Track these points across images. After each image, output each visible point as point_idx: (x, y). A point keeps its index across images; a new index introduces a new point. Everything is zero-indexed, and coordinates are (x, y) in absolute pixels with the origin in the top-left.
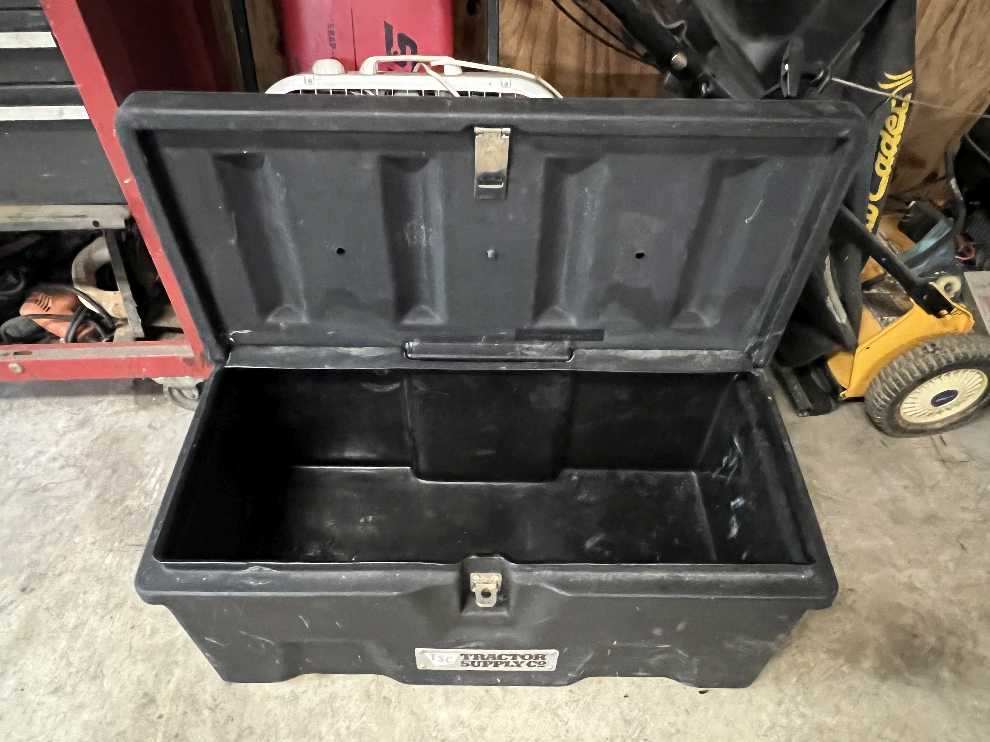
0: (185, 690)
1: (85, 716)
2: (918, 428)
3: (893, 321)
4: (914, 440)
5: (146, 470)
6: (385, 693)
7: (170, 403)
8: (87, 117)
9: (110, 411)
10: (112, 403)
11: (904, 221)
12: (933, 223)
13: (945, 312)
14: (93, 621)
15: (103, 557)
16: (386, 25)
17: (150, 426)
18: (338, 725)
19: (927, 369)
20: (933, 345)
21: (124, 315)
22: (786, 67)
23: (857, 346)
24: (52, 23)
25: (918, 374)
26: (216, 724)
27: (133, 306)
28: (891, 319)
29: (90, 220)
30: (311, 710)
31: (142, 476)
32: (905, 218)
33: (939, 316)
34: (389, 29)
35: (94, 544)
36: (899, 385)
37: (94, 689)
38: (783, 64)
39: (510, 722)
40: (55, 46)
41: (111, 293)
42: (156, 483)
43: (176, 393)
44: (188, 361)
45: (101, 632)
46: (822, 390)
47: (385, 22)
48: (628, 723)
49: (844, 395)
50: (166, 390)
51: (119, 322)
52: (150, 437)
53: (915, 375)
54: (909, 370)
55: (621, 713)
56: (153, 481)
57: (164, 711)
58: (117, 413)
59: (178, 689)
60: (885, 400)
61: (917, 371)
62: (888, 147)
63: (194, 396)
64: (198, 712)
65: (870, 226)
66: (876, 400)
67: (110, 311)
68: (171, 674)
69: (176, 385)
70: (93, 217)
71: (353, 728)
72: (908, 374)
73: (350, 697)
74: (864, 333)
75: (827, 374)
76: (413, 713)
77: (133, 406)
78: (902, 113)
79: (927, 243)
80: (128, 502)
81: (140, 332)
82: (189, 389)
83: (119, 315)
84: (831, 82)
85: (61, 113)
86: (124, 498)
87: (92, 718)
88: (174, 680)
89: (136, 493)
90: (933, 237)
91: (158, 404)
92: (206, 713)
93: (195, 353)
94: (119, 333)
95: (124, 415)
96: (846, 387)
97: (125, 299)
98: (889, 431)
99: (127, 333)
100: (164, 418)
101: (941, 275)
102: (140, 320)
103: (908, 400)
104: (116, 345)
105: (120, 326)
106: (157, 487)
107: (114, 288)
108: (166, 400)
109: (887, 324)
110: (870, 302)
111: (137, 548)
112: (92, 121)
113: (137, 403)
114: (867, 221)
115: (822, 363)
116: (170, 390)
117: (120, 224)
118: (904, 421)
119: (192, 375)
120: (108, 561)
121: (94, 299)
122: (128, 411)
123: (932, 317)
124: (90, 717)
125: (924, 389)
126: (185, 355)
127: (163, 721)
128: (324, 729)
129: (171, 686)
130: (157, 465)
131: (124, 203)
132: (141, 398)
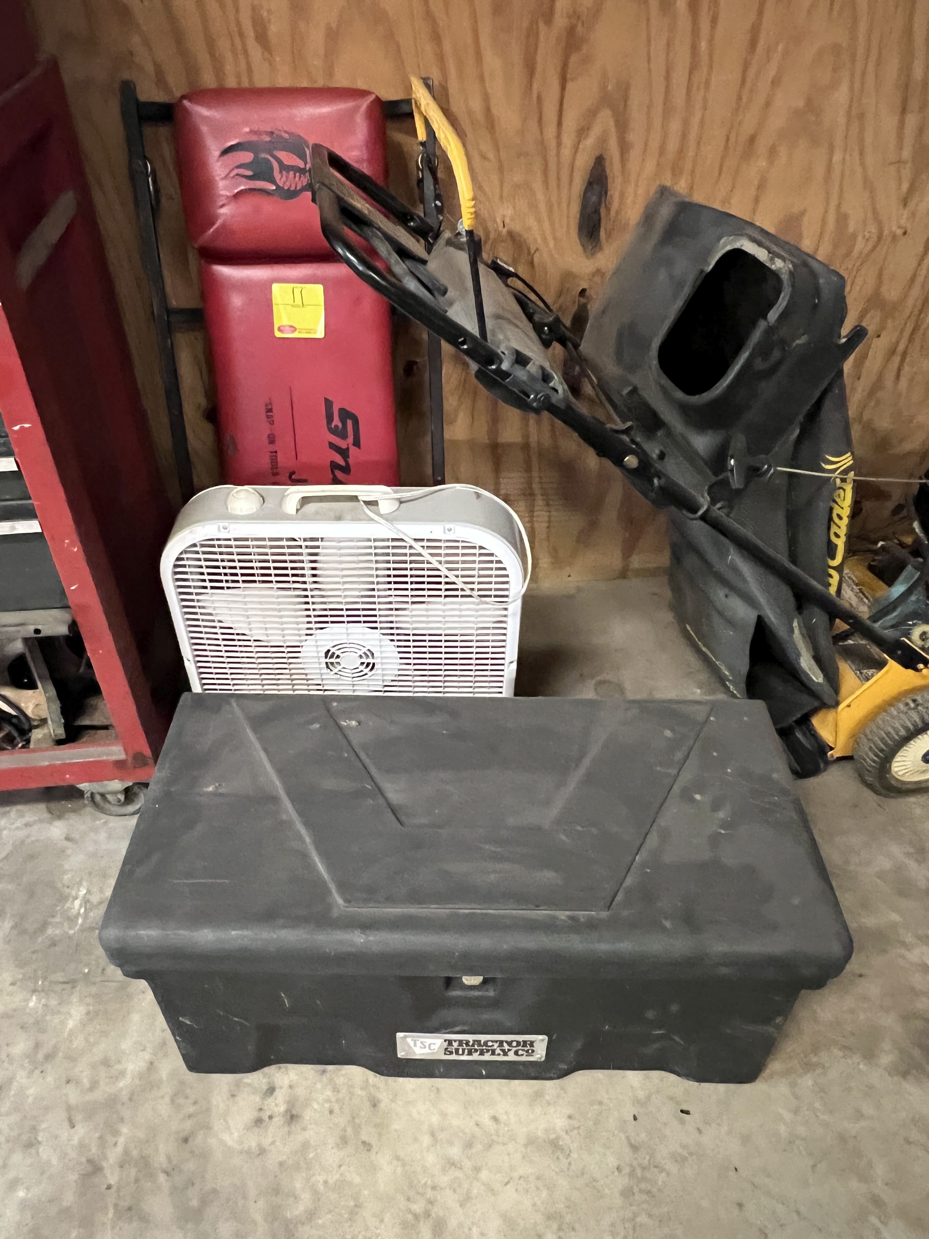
0: (135, 1153)
1: (21, 1194)
2: (914, 787)
3: (873, 676)
4: (912, 799)
5: (67, 890)
6: (364, 1137)
7: (89, 809)
8: (40, 530)
9: (18, 824)
10: (21, 815)
11: (872, 563)
12: (901, 567)
13: (921, 666)
14: (21, 1078)
15: (27, 1000)
16: (326, 400)
17: (68, 839)
18: (313, 1179)
19: (911, 727)
20: (914, 701)
21: (45, 714)
22: (732, 462)
23: (837, 704)
24: (16, 450)
25: (903, 732)
26: (174, 1190)
27: (56, 706)
28: (870, 672)
29: (32, 628)
30: (281, 1164)
31: (63, 898)
32: (874, 560)
33: (917, 670)
34: (328, 404)
35: (13, 984)
36: (885, 744)
37: (29, 1161)
38: (729, 458)
39: (506, 1158)
40: (16, 469)
41: (30, 692)
42: (81, 907)
43: (98, 798)
44: (120, 764)
45: (31, 1091)
46: (809, 750)
47: (325, 399)
48: (635, 1148)
49: (832, 756)
50: (87, 795)
51: (36, 723)
52: (69, 852)
53: (900, 734)
54: (893, 728)
55: (628, 1138)
56: (77, 903)
57: (112, 1180)
58: (27, 825)
59: (126, 1152)
60: (874, 761)
61: (902, 730)
62: (840, 518)
63: (119, 801)
64: (151, 1176)
65: (833, 590)
66: (865, 760)
67: (29, 712)
68: (116, 1133)
69: (102, 790)
70: (34, 624)
71: (331, 1182)
72: (892, 732)
73: (325, 1144)
74: (844, 689)
75: (812, 732)
76: (398, 1158)
77: (46, 815)
78: (849, 489)
79: (898, 589)
80: (50, 931)
81: (61, 732)
82: (115, 793)
83: (39, 716)
84: (775, 471)
85: (14, 528)
86: (44, 926)
87: (29, 1195)
88: (121, 1140)
89: (58, 919)
90: (902, 584)
91: (73, 811)
92: (162, 1178)
93: (127, 754)
94: (36, 735)
95: (36, 827)
96: (833, 746)
97: (49, 700)
98: (883, 791)
99: (44, 734)
100: (83, 827)
101: (914, 625)
102: (63, 721)
103: (898, 758)
104: (34, 751)
105: (37, 727)
106: (82, 910)
107: (32, 686)
108: (85, 806)
109: (867, 679)
110: (847, 654)
111: (65, 986)
112: (45, 534)
113: (50, 812)
114: (830, 585)
115: (805, 721)
116: (92, 794)
117: (63, 630)
118: (897, 780)
119: (122, 779)
120: (31, 1004)
121: (11, 700)
122: (41, 821)
123: (910, 672)
124: (27, 1194)
125: (911, 746)
126: (114, 758)
127: (113, 1190)
128: (298, 1185)
129: (120, 1149)
130: (80, 884)
131: (66, 607)
132: (53, 805)
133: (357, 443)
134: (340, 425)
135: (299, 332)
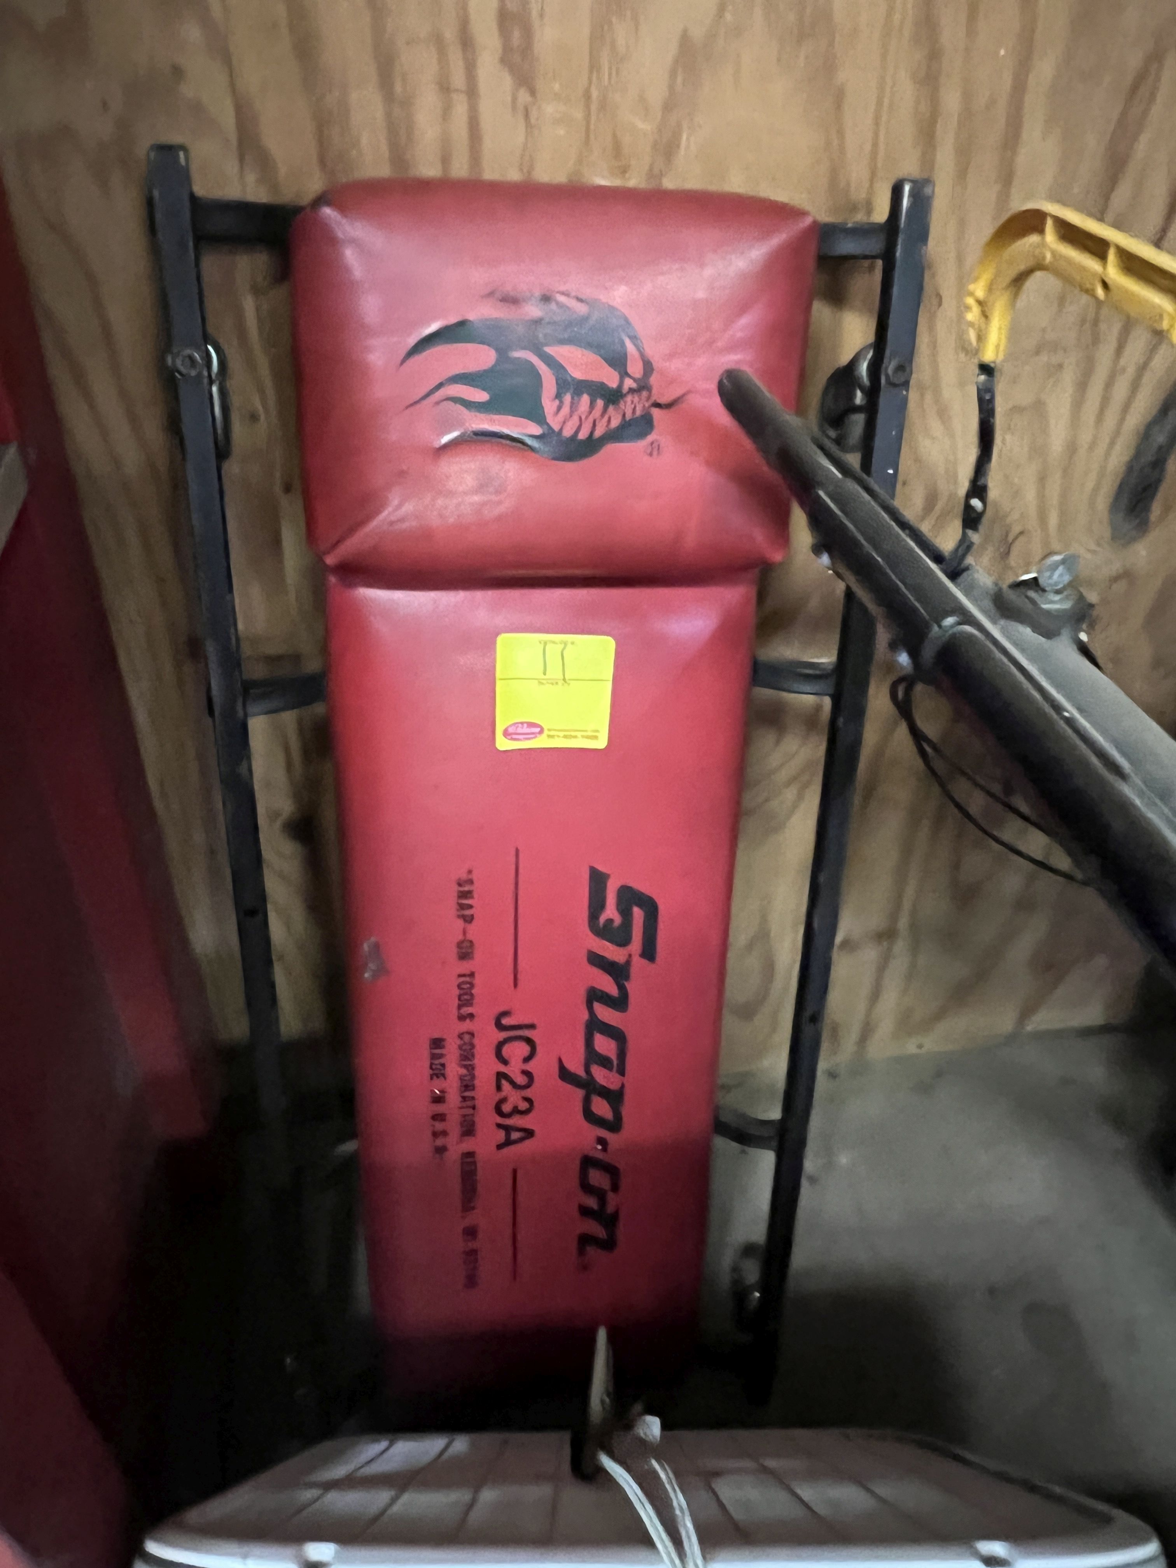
16: (594, 872)
34: (597, 878)
133: (649, 952)
134: (618, 920)
135: (549, 736)
